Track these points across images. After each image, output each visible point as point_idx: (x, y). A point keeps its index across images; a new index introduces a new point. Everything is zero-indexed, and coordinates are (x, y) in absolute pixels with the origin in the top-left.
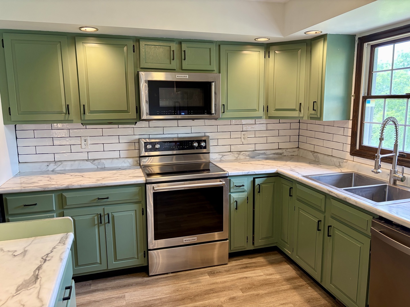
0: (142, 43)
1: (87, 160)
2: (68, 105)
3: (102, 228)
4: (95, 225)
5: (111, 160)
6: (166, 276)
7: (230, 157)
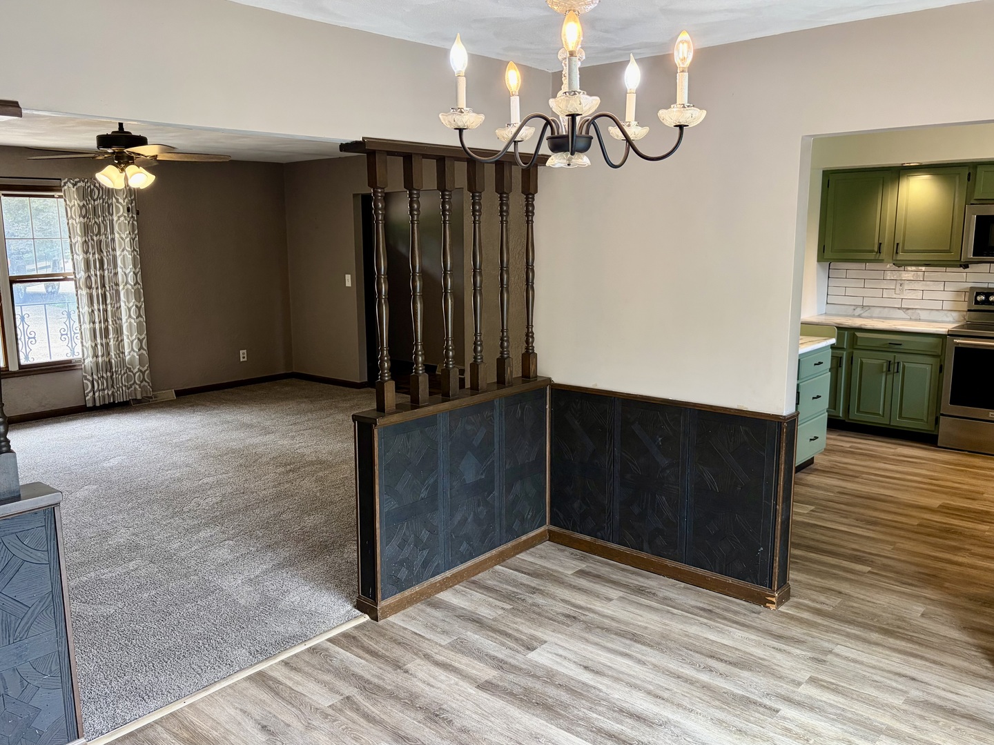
1: (899, 308)
2: (881, 243)
3: (890, 377)
4: (883, 372)
5: (928, 312)
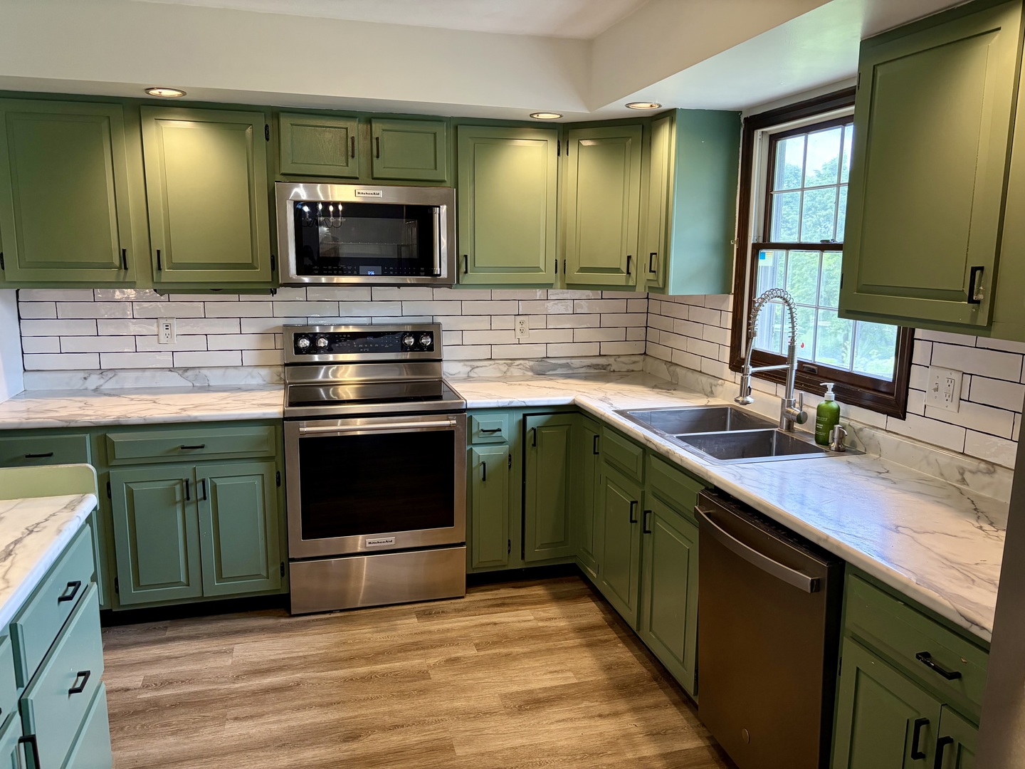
0: (285, 122)
1: (170, 370)
2: (124, 251)
3: (190, 510)
4: (177, 503)
5: (223, 370)
6: (327, 616)
7: (489, 370)
